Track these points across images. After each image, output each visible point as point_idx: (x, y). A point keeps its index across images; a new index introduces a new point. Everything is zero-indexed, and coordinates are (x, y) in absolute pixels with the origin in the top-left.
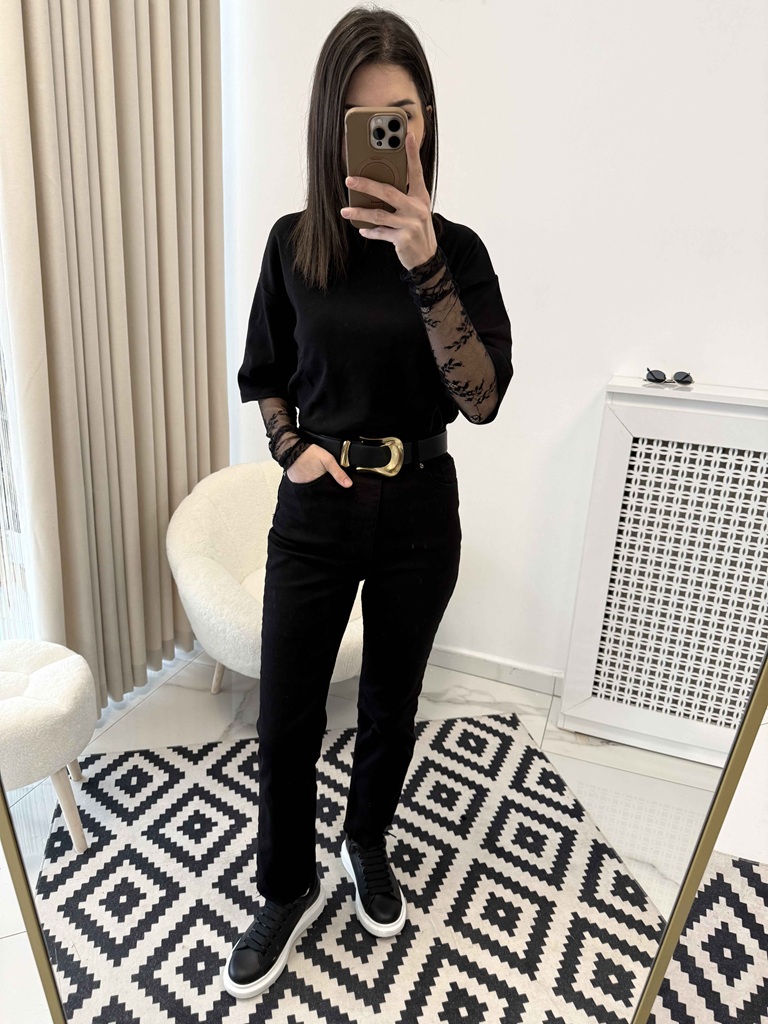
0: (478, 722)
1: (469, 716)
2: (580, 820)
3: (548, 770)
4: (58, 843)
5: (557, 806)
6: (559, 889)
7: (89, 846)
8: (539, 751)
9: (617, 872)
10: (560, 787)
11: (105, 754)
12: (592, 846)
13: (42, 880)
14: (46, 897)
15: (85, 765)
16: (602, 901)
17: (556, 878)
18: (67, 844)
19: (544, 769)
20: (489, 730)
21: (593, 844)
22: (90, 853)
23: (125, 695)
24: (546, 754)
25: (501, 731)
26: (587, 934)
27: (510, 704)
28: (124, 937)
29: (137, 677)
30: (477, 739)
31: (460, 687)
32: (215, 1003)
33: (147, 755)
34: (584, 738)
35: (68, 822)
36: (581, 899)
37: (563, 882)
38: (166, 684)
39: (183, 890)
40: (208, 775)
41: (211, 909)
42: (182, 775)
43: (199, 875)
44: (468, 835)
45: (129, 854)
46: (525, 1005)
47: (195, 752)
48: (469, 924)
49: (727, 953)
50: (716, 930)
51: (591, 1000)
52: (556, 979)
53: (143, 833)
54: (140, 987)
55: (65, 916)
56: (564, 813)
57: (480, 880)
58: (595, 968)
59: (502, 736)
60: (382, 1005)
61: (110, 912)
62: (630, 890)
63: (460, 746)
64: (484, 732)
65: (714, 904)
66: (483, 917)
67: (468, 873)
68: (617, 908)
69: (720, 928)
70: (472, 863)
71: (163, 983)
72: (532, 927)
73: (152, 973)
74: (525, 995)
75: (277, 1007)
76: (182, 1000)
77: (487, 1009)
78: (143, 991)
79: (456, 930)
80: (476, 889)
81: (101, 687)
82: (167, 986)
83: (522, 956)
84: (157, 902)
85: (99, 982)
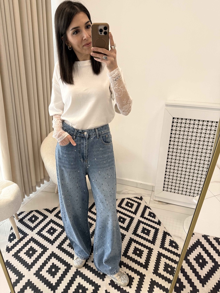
0: (131, 199)
1: (129, 197)
2: (160, 226)
3: (151, 212)
4: (12, 237)
5: (154, 222)
6: (154, 245)
7: (21, 238)
8: (148, 206)
9: (170, 240)
10: (154, 216)
11: (25, 212)
12: (163, 233)
13: (8, 248)
14: (9, 252)
15: (19, 215)
16: (166, 248)
17: (153, 242)
18: (14, 237)
19: (150, 212)
20: (134, 201)
21: (163, 232)
22: (21, 239)
23: (30, 195)
24: (150, 207)
25: (138, 201)
26: (162, 257)
27: (140, 193)
28: (31, 263)
29: (33, 189)
30: (131, 204)
31: (126, 189)
32: (58, 280)
33: (37, 211)
34: (161, 202)
35: (14, 231)
36: (160, 247)
37: (155, 243)
38: (42, 191)
39: (48, 249)
40: (55, 216)
41: (56, 254)
42: (47, 217)
43: (52, 245)
44: (128, 231)
45: (32, 239)
46: (145, 277)
47: (51, 210)
48: (129, 256)
49: (201, 261)
50: (198, 255)
51: (163, 275)
52: (154, 270)
53: (36, 234)
54: (36, 277)
55: (14, 258)
56: (155, 224)
57: (132, 243)
58: (164, 266)
59: (138, 203)
60: (105, 279)
61: (27, 256)
62: (174, 244)
63: (126, 206)
64: (133, 202)
65: (197, 248)
66: (133, 253)
67: (128, 241)
68: (170, 250)
69: (199, 254)
70: (130, 238)
71: (43, 275)
72: (147, 256)
73: (39, 273)
74: (145, 275)
75: (75, 280)
76: (48, 280)
77: (134, 279)
78: (37, 277)
79: (125, 257)
80: (131, 246)
81: (23, 193)
82: (44, 276)
83: (144, 264)
84: (41, 253)
85: (24, 276)
